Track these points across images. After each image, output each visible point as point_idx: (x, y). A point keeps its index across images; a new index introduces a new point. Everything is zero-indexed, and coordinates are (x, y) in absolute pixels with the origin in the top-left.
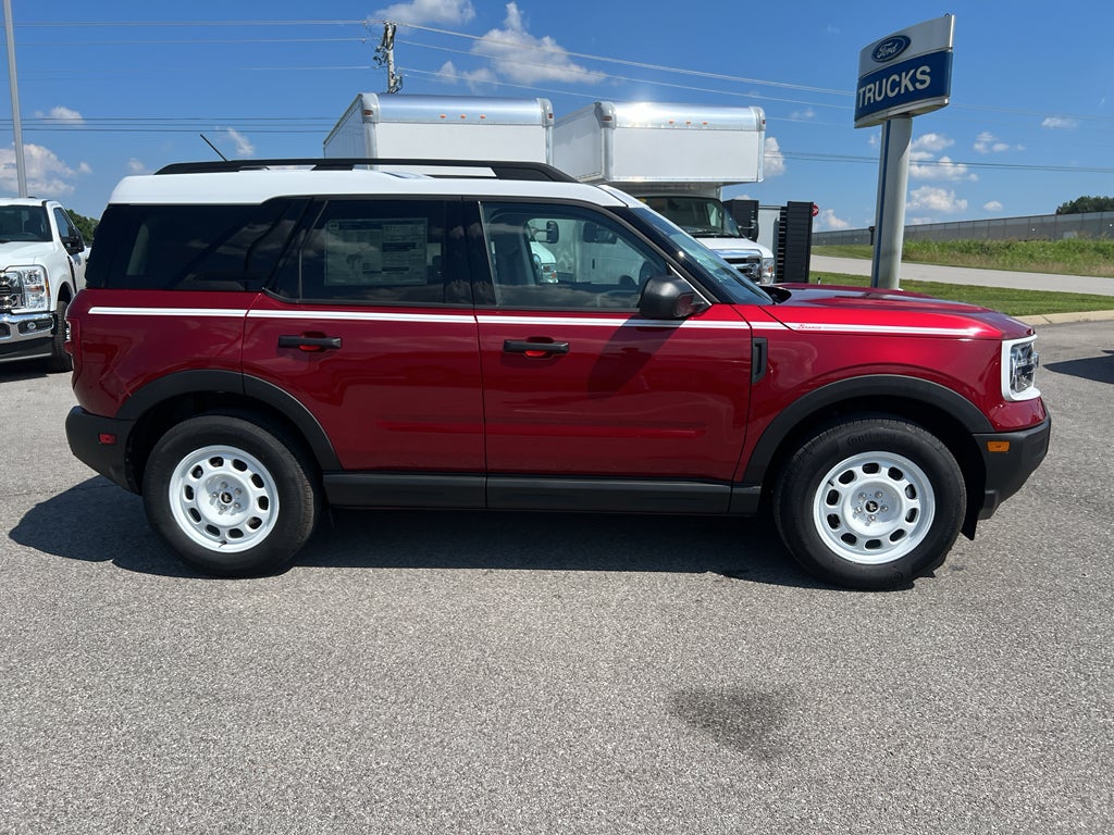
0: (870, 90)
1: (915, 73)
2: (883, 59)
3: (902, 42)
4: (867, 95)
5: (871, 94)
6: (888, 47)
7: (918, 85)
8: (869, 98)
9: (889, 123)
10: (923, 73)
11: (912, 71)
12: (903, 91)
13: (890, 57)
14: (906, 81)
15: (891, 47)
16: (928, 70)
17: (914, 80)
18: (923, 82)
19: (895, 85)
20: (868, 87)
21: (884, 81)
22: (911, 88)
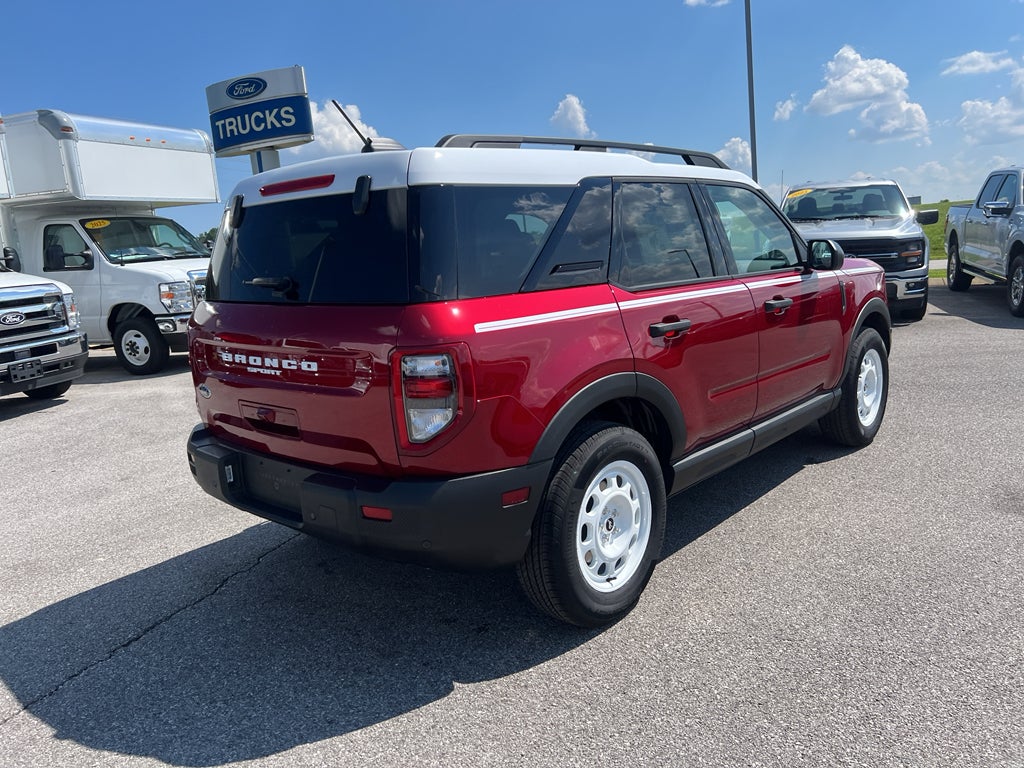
0: (231, 124)
1: (279, 111)
2: (240, 97)
3: (258, 84)
4: (228, 128)
5: (233, 127)
6: (244, 87)
7: (284, 122)
8: (232, 131)
9: (259, 154)
10: (287, 112)
11: (275, 111)
12: (269, 127)
13: (248, 95)
14: (270, 118)
15: (248, 86)
16: (291, 110)
17: (278, 117)
18: (289, 121)
19: (259, 121)
20: (228, 121)
21: (247, 116)
22: (278, 125)
